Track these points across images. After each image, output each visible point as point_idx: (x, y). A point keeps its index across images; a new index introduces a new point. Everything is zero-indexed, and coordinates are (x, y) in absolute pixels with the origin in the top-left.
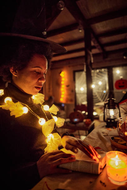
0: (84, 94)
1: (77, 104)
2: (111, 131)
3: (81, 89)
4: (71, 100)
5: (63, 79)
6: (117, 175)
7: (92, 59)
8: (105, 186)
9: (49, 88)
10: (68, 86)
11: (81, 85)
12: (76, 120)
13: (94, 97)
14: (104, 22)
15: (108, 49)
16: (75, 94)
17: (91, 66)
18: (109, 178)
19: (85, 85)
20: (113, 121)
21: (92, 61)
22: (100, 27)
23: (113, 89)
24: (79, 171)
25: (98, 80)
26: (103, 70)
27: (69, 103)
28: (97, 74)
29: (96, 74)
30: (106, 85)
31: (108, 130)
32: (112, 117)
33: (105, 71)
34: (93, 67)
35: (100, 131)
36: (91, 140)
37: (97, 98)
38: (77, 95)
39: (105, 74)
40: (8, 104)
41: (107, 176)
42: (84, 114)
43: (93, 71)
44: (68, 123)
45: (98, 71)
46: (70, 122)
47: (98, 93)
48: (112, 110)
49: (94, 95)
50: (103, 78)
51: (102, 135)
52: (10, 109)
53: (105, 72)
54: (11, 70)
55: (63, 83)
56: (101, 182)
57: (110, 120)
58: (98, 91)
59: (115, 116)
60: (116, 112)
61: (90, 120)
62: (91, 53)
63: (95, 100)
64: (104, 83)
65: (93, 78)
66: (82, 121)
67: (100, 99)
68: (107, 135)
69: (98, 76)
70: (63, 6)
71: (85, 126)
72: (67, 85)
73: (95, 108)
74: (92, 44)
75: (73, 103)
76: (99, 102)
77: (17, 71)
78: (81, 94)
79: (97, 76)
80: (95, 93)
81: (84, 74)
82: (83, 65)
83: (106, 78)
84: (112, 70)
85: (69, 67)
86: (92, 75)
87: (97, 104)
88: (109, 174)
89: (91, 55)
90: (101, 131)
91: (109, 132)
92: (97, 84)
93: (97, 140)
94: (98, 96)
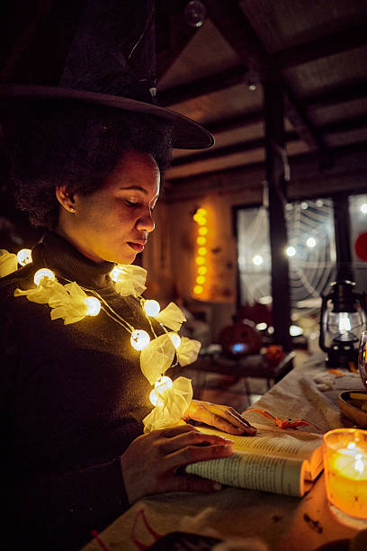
0: (262, 273)
1: (243, 303)
2: (341, 377)
3: (255, 259)
4: (226, 293)
5: (203, 231)
6: (356, 499)
7: (287, 169)
8: (320, 531)
9: (162, 258)
10: (216, 251)
11: (255, 247)
12: (239, 348)
13: (293, 283)
14: (322, 61)
15: (335, 140)
16: (238, 273)
17: (285, 192)
18: (332, 508)
19: (266, 249)
20: (347, 348)
21: (287, 177)
22: (310, 76)
23: (350, 259)
24: (243, 485)
25: (306, 235)
26: (319, 203)
27: (220, 299)
28: (303, 214)
29: (298, 216)
30: (328, 247)
31: (334, 373)
32: (345, 338)
33: (324, 205)
34: (291, 193)
35: (307, 378)
36: (281, 401)
37: (302, 286)
38: (244, 278)
39: (325, 214)
40: (45, 287)
41: (327, 503)
42: (262, 331)
43: (289, 207)
44: (216, 357)
45: (304, 205)
46: (221, 354)
47: (305, 270)
48: (346, 314)
49: (292, 276)
50: (321, 227)
51: (315, 387)
52: (51, 302)
53: (325, 209)
54: (60, 195)
55: (201, 241)
56: (307, 518)
57: (339, 346)
58: (304, 266)
59: (355, 332)
60: (357, 323)
61: (280, 348)
62: (284, 154)
63: (295, 292)
64: (324, 242)
65: (289, 226)
66: (255, 352)
67: (311, 290)
68: (330, 389)
69: (306, 220)
70: (202, 17)
71: (266, 365)
72: (214, 247)
73: (295, 316)
74: (288, 126)
75: (232, 300)
76: (309, 297)
77: (75, 198)
78: (253, 273)
79: (301, 222)
80: (295, 272)
81: (263, 215)
82: (261, 188)
83: (329, 227)
84: (347, 204)
85: (220, 194)
86: (288, 217)
87: (302, 304)
88: (332, 496)
89: (285, 160)
90: (312, 376)
91: (336, 381)
92: (302, 246)
93: (298, 400)
94: (304, 280)
